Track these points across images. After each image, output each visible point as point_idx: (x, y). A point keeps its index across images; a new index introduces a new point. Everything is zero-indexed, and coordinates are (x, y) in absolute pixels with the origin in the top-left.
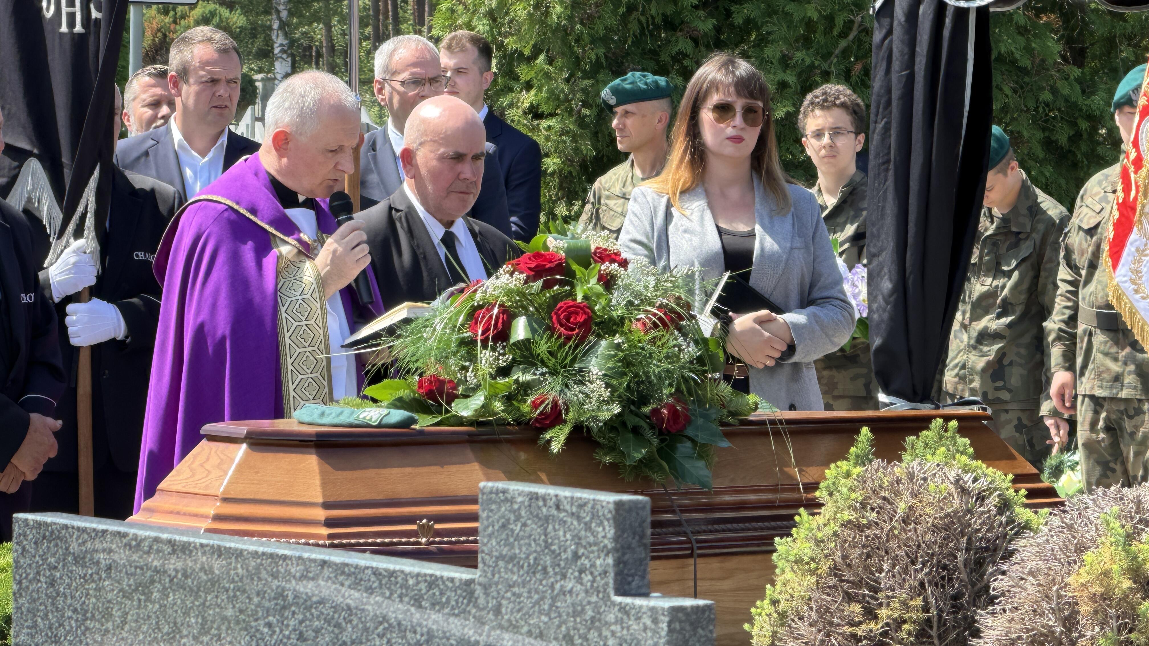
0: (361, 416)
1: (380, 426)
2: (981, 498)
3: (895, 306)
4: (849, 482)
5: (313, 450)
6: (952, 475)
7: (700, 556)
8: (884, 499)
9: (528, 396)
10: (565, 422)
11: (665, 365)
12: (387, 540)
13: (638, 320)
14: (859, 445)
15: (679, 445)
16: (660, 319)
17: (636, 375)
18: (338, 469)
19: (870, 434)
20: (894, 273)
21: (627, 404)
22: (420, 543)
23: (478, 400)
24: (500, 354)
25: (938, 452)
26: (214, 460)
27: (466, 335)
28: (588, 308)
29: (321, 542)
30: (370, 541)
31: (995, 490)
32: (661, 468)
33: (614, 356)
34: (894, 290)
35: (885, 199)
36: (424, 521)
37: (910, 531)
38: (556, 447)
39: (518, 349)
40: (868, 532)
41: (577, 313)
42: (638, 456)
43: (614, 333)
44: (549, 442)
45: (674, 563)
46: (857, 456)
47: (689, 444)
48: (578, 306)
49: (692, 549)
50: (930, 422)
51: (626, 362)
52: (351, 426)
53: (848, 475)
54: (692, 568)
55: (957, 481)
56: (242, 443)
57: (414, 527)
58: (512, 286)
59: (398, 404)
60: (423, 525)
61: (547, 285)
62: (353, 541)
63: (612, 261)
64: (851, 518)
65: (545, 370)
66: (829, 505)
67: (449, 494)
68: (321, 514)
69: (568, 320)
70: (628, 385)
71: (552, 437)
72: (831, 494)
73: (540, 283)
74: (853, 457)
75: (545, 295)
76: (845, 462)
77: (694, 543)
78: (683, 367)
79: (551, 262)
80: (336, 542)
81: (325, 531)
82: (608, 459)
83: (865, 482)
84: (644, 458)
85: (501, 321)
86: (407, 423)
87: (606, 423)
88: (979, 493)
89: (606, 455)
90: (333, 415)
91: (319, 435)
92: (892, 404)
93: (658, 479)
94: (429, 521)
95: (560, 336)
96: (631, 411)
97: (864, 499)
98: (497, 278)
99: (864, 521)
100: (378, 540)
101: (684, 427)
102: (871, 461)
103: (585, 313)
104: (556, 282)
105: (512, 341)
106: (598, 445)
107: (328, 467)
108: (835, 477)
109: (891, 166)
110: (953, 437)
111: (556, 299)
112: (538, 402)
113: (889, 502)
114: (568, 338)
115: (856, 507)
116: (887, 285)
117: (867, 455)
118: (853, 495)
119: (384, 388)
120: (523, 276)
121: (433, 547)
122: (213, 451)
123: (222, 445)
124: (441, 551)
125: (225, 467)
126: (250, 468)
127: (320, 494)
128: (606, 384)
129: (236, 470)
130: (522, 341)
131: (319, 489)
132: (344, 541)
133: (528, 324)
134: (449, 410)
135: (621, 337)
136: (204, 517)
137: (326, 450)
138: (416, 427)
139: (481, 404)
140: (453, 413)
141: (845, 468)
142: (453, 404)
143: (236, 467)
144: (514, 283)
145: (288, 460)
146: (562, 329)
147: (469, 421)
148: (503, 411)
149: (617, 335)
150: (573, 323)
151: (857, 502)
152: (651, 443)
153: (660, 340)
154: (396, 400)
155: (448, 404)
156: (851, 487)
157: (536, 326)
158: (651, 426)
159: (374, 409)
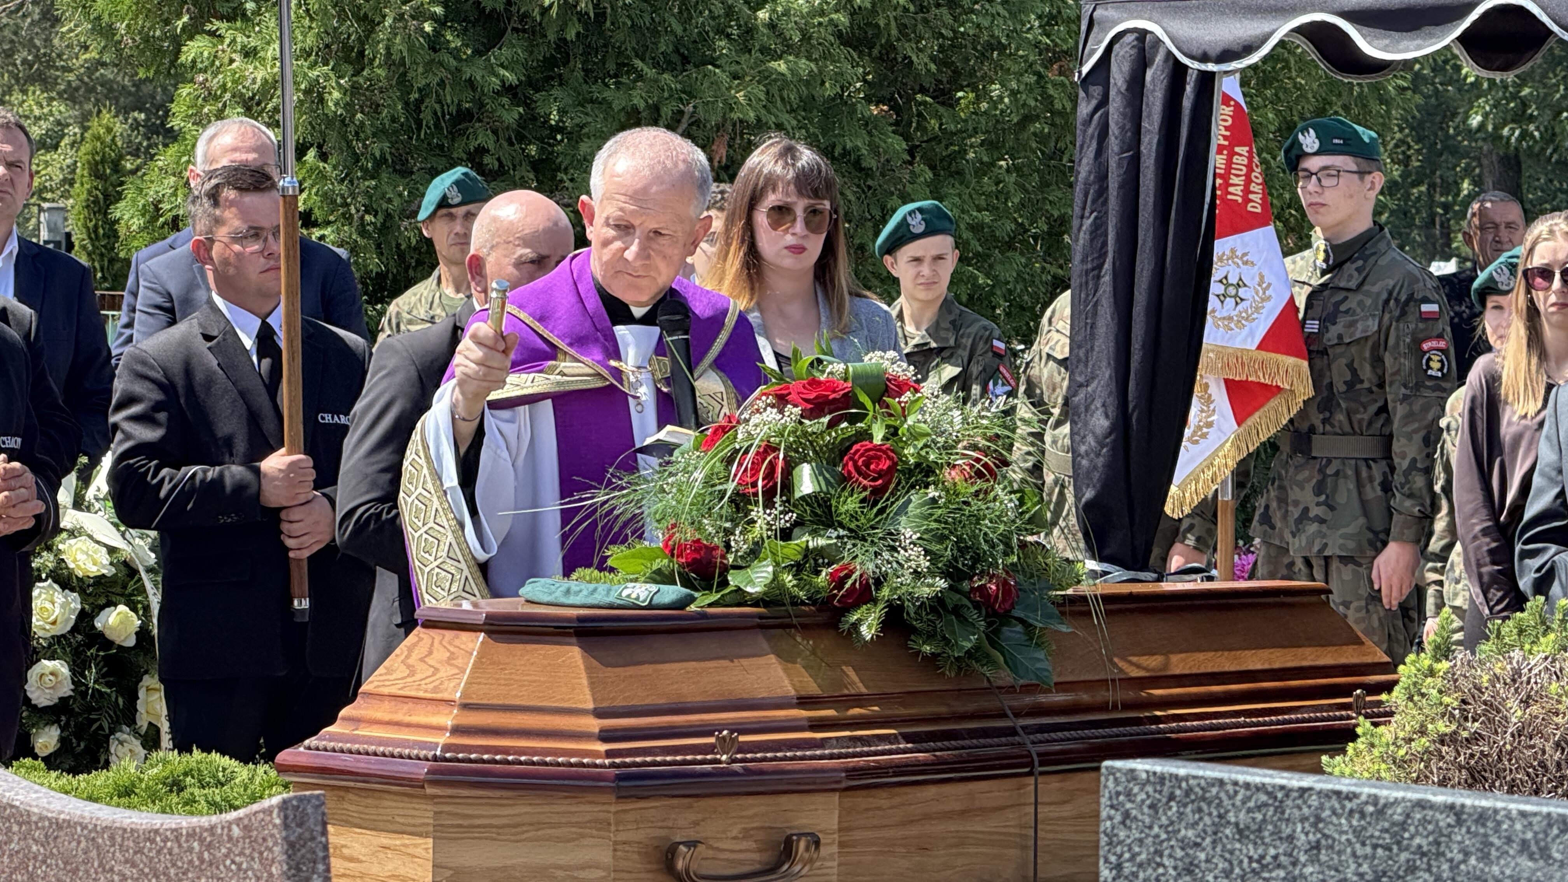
0: (624, 594)
1: (650, 607)
3: (1113, 449)
4: (1436, 682)
5: (574, 640)
7: (1042, 773)
8: (1486, 703)
9: (822, 566)
10: (875, 601)
12: (678, 758)
13: (953, 467)
15: (1007, 628)
16: (986, 465)
17: (960, 539)
18: (607, 666)
20: (1111, 407)
21: (952, 577)
22: (719, 762)
23: (764, 572)
24: (780, 512)
26: (441, 654)
27: (721, 487)
28: (892, 451)
29: (599, 761)
30: (659, 759)
32: (993, 658)
33: (931, 515)
34: (1112, 430)
36: (725, 732)
38: (867, 631)
39: (808, 504)
41: (879, 458)
42: (968, 645)
43: (926, 484)
44: (856, 626)
45: (1009, 782)
47: (1019, 628)
48: (877, 448)
49: (1032, 765)
52: (611, 607)
54: (1032, 787)
56: (480, 631)
57: (712, 740)
59: (658, 578)
60: (724, 738)
62: (638, 759)
64: (1448, 730)
65: (842, 532)
67: (745, 696)
68: (594, 725)
69: (868, 467)
70: (952, 552)
71: (859, 620)
73: (823, 420)
75: (830, 435)
76: (1422, 655)
77: (1035, 757)
79: (834, 392)
80: (618, 761)
81: (602, 747)
82: (927, 648)
83: (1456, 681)
84: (974, 647)
86: (681, 604)
87: (926, 602)
89: (925, 643)
90: (585, 592)
91: (581, 619)
93: (990, 673)
97: (1461, 704)
99: (1466, 734)
100: (668, 758)
101: (1016, 606)
103: (889, 458)
105: (797, 495)
106: (914, 630)
107: (595, 663)
108: (1415, 675)
111: (848, 438)
112: (839, 574)
113: (1492, 709)
115: (1452, 716)
118: (1446, 700)
120: (797, 410)
121: (736, 766)
122: (436, 642)
123: (449, 634)
124: (748, 772)
125: (459, 662)
126: (493, 663)
127: (589, 697)
128: (925, 550)
129: (475, 667)
130: (809, 495)
131: (587, 691)
132: (628, 760)
133: (818, 473)
134: (724, 583)
135: (936, 489)
136: (440, 729)
137: (594, 639)
138: (693, 608)
139: (769, 577)
140: (732, 589)
141: (1426, 663)
142: (730, 577)
143: (475, 662)
144: (785, 419)
145: (542, 652)
146: (861, 479)
147: (754, 599)
148: (795, 586)
149: (932, 487)
150: (874, 471)
151: (1453, 708)
152: (976, 628)
153: (988, 492)
154: (654, 573)
155: (723, 576)
156: (1440, 689)
157: (828, 476)
158: (976, 606)
159: (637, 585)
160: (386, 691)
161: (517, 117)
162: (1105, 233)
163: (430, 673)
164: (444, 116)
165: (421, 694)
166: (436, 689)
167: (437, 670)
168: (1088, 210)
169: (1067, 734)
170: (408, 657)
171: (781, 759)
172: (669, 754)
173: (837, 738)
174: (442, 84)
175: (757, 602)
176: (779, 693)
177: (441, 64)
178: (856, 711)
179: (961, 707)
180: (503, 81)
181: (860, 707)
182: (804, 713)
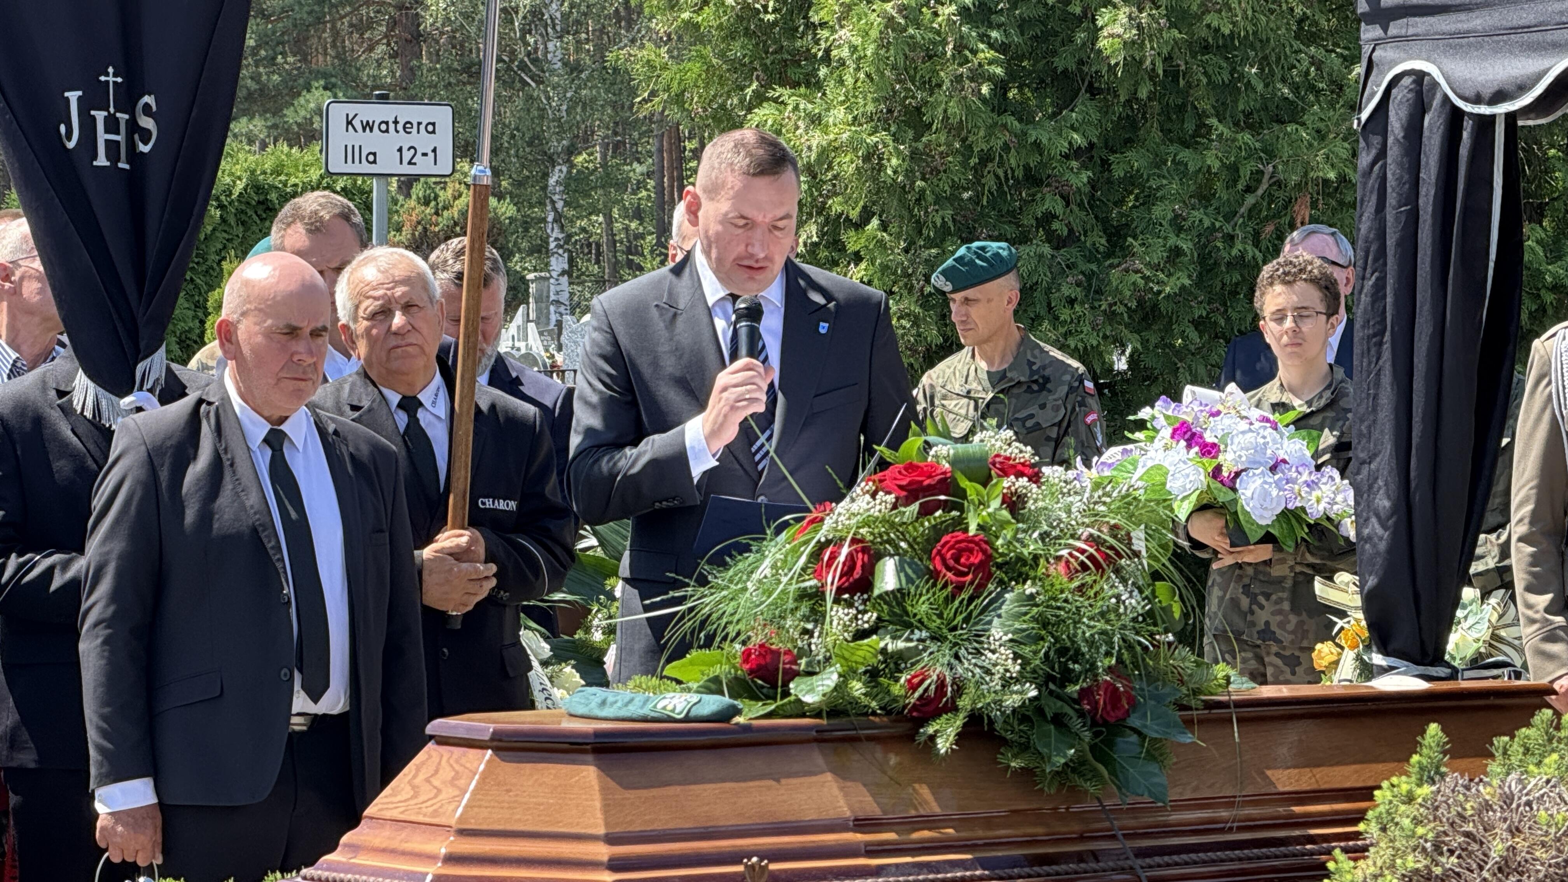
0: (659, 706)
1: (687, 719)
3: (1396, 532)
4: (1412, 810)
5: (590, 757)
8: (1467, 835)
9: (901, 672)
10: (956, 710)
11: (1100, 625)
13: (1059, 558)
14: (1425, 751)
15: (1119, 739)
16: (1091, 557)
17: (1057, 640)
18: (627, 787)
19: (1440, 734)
20: (1393, 487)
21: (1044, 681)
23: (829, 680)
24: (859, 612)
25: (1547, 761)
26: (446, 773)
27: (807, 584)
28: (986, 542)
32: (1097, 775)
33: (1026, 614)
34: (1394, 510)
35: (1377, 384)
36: (755, 859)
38: (943, 745)
39: (886, 603)
41: (971, 551)
42: (1063, 760)
43: (1022, 578)
44: (932, 738)
46: (1422, 768)
47: (1134, 738)
48: (971, 540)
50: (1533, 715)
51: (1043, 621)
52: (645, 720)
53: (1410, 799)
56: (487, 748)
57: (740, 868)
58: (874, 512)
59: (713, 687)
60: (753, 866)
61: (926, 511)
63: (1019, 474)
64: (1419, 865)
65: (924, 634)
66: (1382, 844)
67: (789, 818)
68: (603, 852)
69: (957, 561)
70: (1046, 654)
71: (936, 731)
72: (1384, 829)
73: (915, 507)
74: (1416, 769)
75: (922, 525)
76: (1404, 778)
78: (1124, 627)
79: (930, 477)
81: (610, 877)
82: (1017, 763)
83: (1436, 809)
84: (1071, 760)
85: (859, 563)
86: (726, 715)
87: (1014, 711)
89: (1015, 756)
90: (619, 704)
91: (598, 734)
92: (1392, 668)
93: (1092, 790)
94: (762, 859)
95: (945, 586)
96: (1051, 693)
97: (1438, 835)
98: (853, 500)
99: (1438, 871)
101: (1127, 714)
102: (1443, 776)
103: (982, 550)
104: (939, 505)
105: (876, 592)
106: (1004, 742)
107: (612, 784)
108: (1391, 802)
109: (1387, 337)
111: (938, 531)
112: (916, 681)
113: (1475, 841)
114: (960, 588)
115: (1424, 850)
116: (1383, 503)
117: (1438, 768)
118: (1420, 831)
119: (692, 663)
120: (891, 498)
122: (444, 759)
123: (457, 751)
125: (462, 782)
126: (498, 784)
127: (601, 821)
128: (1015, 653)
129: (477, 789)
130: (891, 592)
131: (599, 815)
133: (900, 569)
134: (786, 693)
135: (1034, 584)
136: (431, 858)
137: (608, 756)
138: (740, 720)
139: (832, 685)
140: (792, 698)
141: (1405, 788)
142: (792, 685)
143: (478, 783)
144: (878, 508)
145: (553, 771)
146: (949, 574)
147: (813, 710)
148: (865, 695)
149: (1029, 582)
150: (964, 565)
151: (1426, 841)
152: (1080, 738)
153: (1092, 587)
154: (709, 680)
155: (786, 684)
156: (1415, 818)
157: (909, 571)
158: (1081, 714)
159: (678, 695)
160: (388, 814)
161: (1085, 180)
162: (1385, 296)
163: (432, 795)
164: (1007, 179)
165: (421, 819)
166: (435, 813)
167: (439, 791)
168: (1369, 271)
169: (1193, 856)
170: (415, 777)
173: (897, 866)
174: (1006, 147)
175: (817, 713)
176: (833, 814)
177: (1005, 126)
179: (1062, 828)
180: (1070, 143)
181: (930, 829)
182: (859, 837)
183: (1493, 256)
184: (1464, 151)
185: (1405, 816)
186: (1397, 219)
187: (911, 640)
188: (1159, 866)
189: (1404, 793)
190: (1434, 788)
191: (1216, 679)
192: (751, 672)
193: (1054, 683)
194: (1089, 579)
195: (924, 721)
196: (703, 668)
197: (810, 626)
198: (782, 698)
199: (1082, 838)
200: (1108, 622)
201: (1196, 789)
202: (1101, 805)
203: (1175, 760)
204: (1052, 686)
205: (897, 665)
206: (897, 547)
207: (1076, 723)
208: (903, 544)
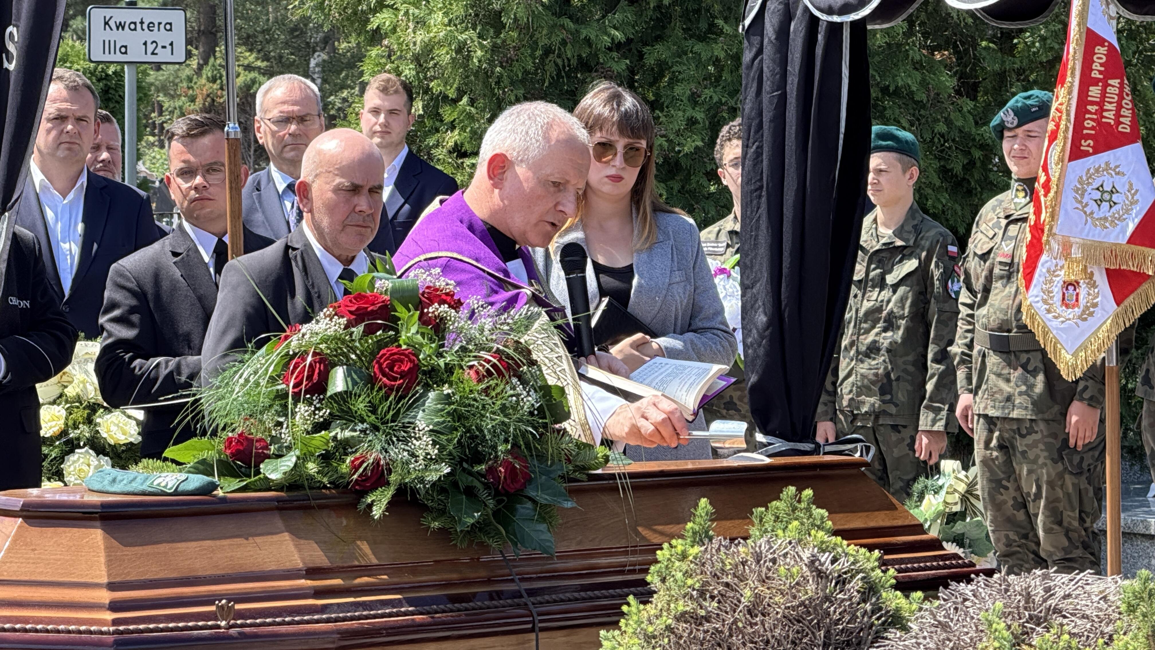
0: (155, 483)
1: (176, 493)
2: (841, 582)
3: (771, 341)
4: (684, 566)
5: (98, 523)
6: (806, 555)
7: (543, 630)
8: (727, 585)
9: (347, 454)
10: (388, 484)
11: (500, 418)
12: (181, 625)
13: (471, 367)
14: (697, 520)
15: (518, 506)
16: (494, 366)
17: (469, 430)
18: (126, 545)
19: (709, 507)
20: (769, 306)
21: (456, 462)
22: (219, 627)
23: (289, 462)
24: (316, 409)
25: (790, 526)
27: (279, 387)
28: (414, 355)
29: (104, 629)
30: (161, 626)
31: (858, 572)
32: (498, 533)
33: (443, 410)
34: (770, 324)
35: (758, 228)
36: (224, 601)
37: (756, 624)
38: (377, 512)
39: (336, 402)
40: (707, 626)
41: (402, 361)
42: (471, 521)
43: (441, 382)
44: (370, 506)
45: (513, 638)
46: (695, 533)
47: (529, 505)
48: (402, 353)
49: (533, 622)
50: (782, 492)
51: (458, 416)
52: (144, 494)
53: (683, 556)
54: (534, 643)
55: (813, 562)
56: (19, 517)
57: (213, 608)
58: (330, 332)
59: (201, 467)
60: (222, 606)
61: (369, 331)
62: (141, 627)
63: (442, 302)
64: (688, 609)
65: (365, 426)
66: (661, 593)
67: (253, 569)
68: (105, 596)
69: (391, 369)
70: (459, 441)
71: (373, 501)
72: (663, 580)
73: (361, 328)
74: (690, 534)
75: (367, 342)
76: (680, 541)
77: (535, 615)
78: (520, 420)
79: (373, 304)
80: (121, 628)
81: (109, 616)
82: (436, 524)
83: (703, 565)
84: (478, 522)
85: (317, 371)
86: (208, 489)
87: (434, 484)
88: (840, 576)
89: (434, 520)
90: (125, 482)
91: (104, 505)
92: (770, 444)
93: (494, 545)
94: (229, 601)
95: (380, 389)
96: (464, 470)
97: (703, 585)
98: (318, 322)
99: (703, 613)
100: (171, 625)
101: (524, 486)
102: (711, 539)
103: (411, 361)
104: (379, 327)
105: (329, 394)
106: (425, 508)
107: (115, 543)
108: (669, 559)
109: (764, 193)
110: (808, 509)
111: (380, 344)
112: (357, 463)
113: (732, 589)
114: (391, 389)
115: (692, 597)
116: (761, 319)
117: (707, 532)
118: (690, 582)
119: (186, 449)
120: (343, 321)
121: (233, 631)
124: (242, 635)
126: (26, 545)
127: (104, 573)
128: (434, 440)
129: (9, 549)
130: (340, 393)
131: (103, 568)
132: (131, 627)
133: (348, 374)
134: (258, 472)
135: (450, 387)
137: (113, 522)
138: (218, 493)
139: (292, 465)
140: (262, 476)
141: (680, 548)
142: (262, 466)
143: (11, 544)
144: (333, 328)
145: (69, 535)
146: (385, 379)
147: (277, 485)
148: (318, 473)
149: (447, 385)
150: (396, 373)
151: (694, 589)
152: (486, 505)
153: (494, 389)
154: (197, 463)
155: (257, 466)
156: (687, 572)
157: (355, 377)
158: (487, 486)
159: (170, 474)
161: (624, 67)
162: (762, 161)
164: (564, 67)
168: (751, 141)
171: (279, 624)
172: (172, 621)
173: (338, 604)
174: (564, 43)
175: (280, 487)
176: (288, 566)
177: (563, 26)
178: (365, 579)
179: (471, 574)
180: (613, 39)
181: (369, 576)
182: (309, 583)
183: (842, 129)
184: (819, 51)
185: (679, 569)
186: (770, 102)
187: (355, 431)
188: (548, 602)
189: (679, 552)
190: (703, 548)
191: (596, 458)
192: (233, 455)
193: (467, 462)
194: (492, 383)
195: (365, 493)
196: (195, 452)
197: (281, 419)
198: (255, 476)
199: (489, 581)
200: (506, 416)
201: (580, 543)
202: (503, 556)
203: (561, 521)
204: (465, 465)
205: (345, 449)
206: (348, 358)
207: (483, 494)
208: (353, 356)
